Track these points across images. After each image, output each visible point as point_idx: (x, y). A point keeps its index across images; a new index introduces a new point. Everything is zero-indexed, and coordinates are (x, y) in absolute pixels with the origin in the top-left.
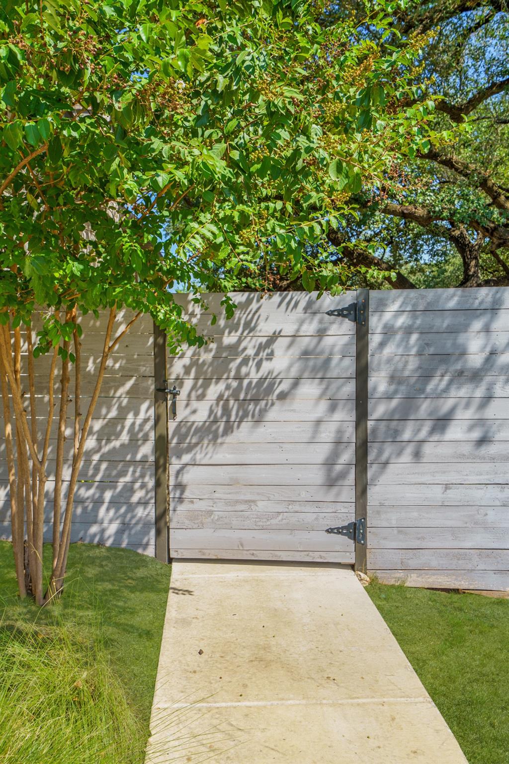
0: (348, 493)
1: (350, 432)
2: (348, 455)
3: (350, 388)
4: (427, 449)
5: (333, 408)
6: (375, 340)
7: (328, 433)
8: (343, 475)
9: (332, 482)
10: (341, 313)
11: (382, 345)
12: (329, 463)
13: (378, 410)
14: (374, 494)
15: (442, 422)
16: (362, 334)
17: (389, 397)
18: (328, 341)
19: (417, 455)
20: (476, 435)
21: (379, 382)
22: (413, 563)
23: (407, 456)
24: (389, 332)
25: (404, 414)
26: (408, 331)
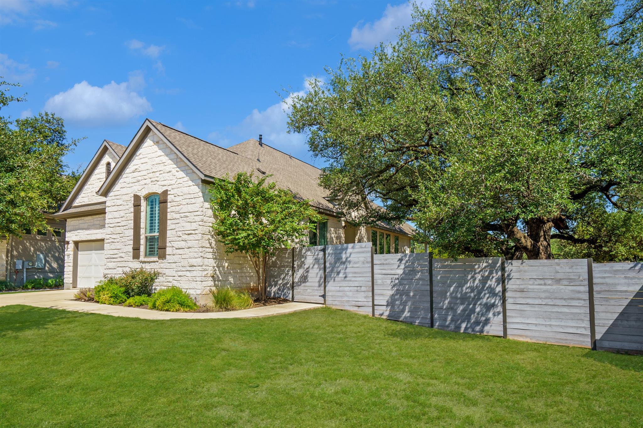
0: (322, 288)
1: (323, 276)
2: (322, 280)
3: (323, 266)
4: (336, 279)
5: (320, 270)
6: (327, 256)
7: (319, 276)
8: (322, 284)
9: (320, 286)
10: (321, 250)
11: (328, 257)
12: (319, 282)
13: (327, 270)
14: (327, 288)
15: (338, 273)
16: (325, 255)
17: (329, 268)
18: (319, 256)
19: (334, 280)
20: (344, 276)
21: (328, 265)
22: (334, 304)
23: (332, 280)
24: (329, 254)
25: (332, 271)
26: (332, 254)
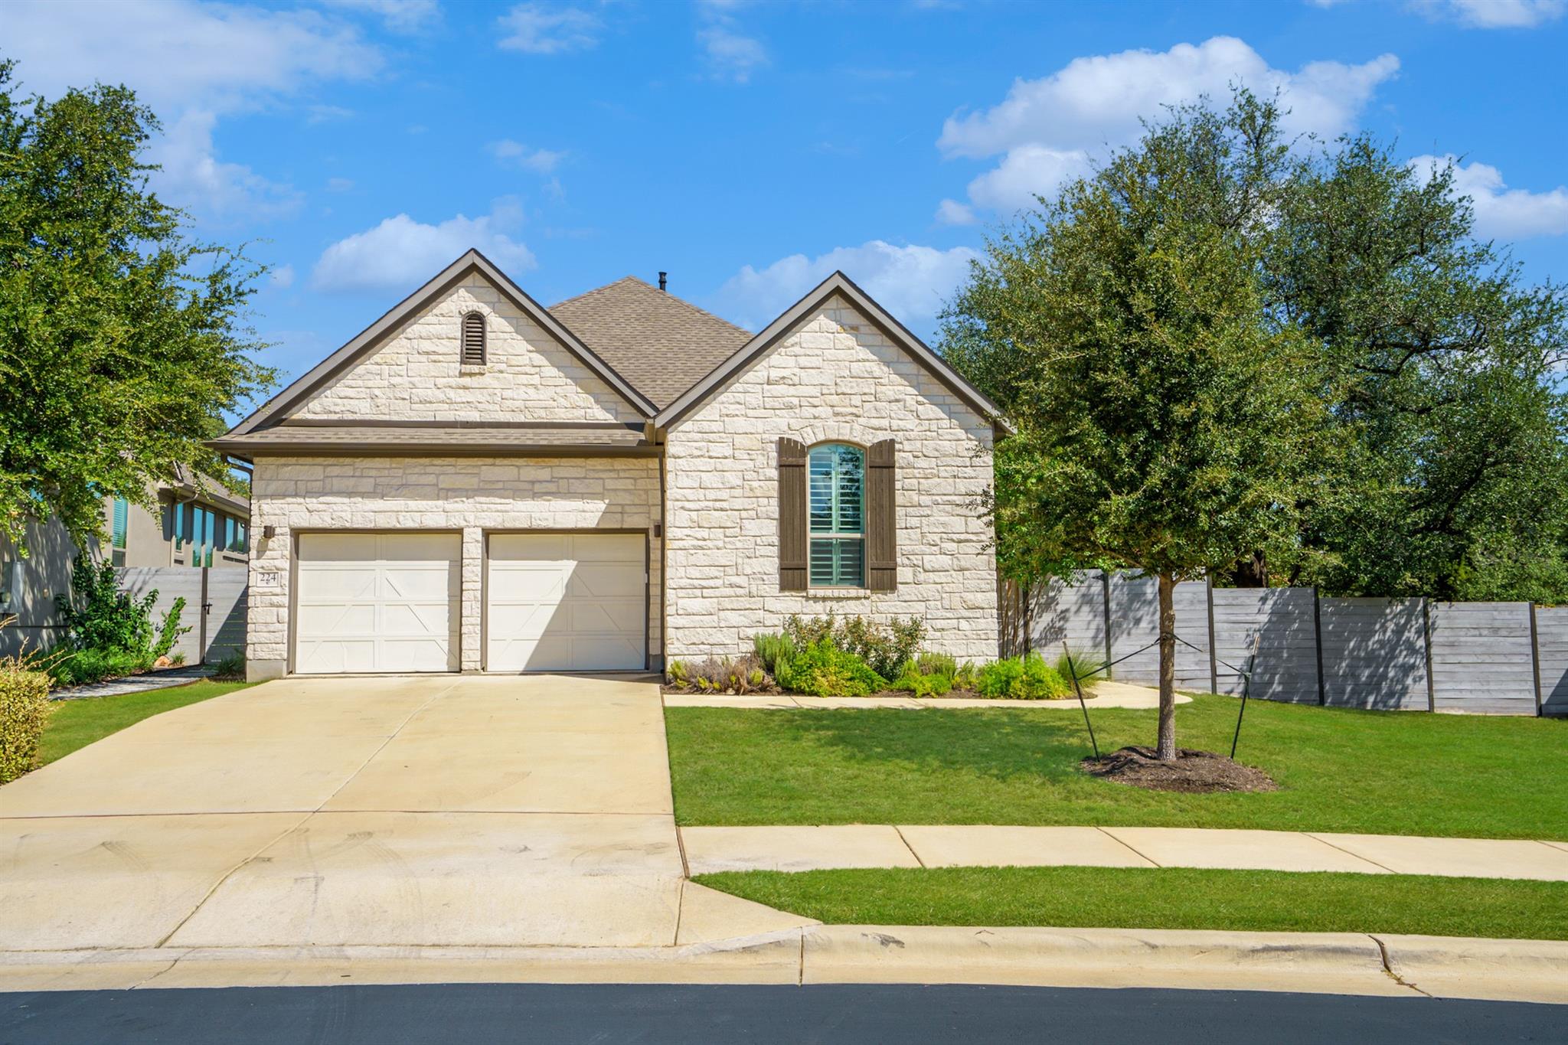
0: (1103, 650)
1: (1103, 626)
2: (1102, 635)
3: (1102, 608)
4: (1133, 631)
5: (1095, 616)
6: (1111, 588)
7: (1093, 626)
8: (1100, 643)
9: (1095, 646)
10: (1097, 578)
11: (1114, 590)
12: (1095, 637)
13: (1113, 617)
14: (1113, 650)
15: (1138, 621)
16: (1106, 587)
17: (1116, 612)
18: (1093, 589)
19: (1129, 634)
20: (1151, 626)
21: (1113, 606)
22: (1130, 677)
23: (1125, 635)
24: (1116, 586)
25: (1125, 616)
26: (1123, 586)
